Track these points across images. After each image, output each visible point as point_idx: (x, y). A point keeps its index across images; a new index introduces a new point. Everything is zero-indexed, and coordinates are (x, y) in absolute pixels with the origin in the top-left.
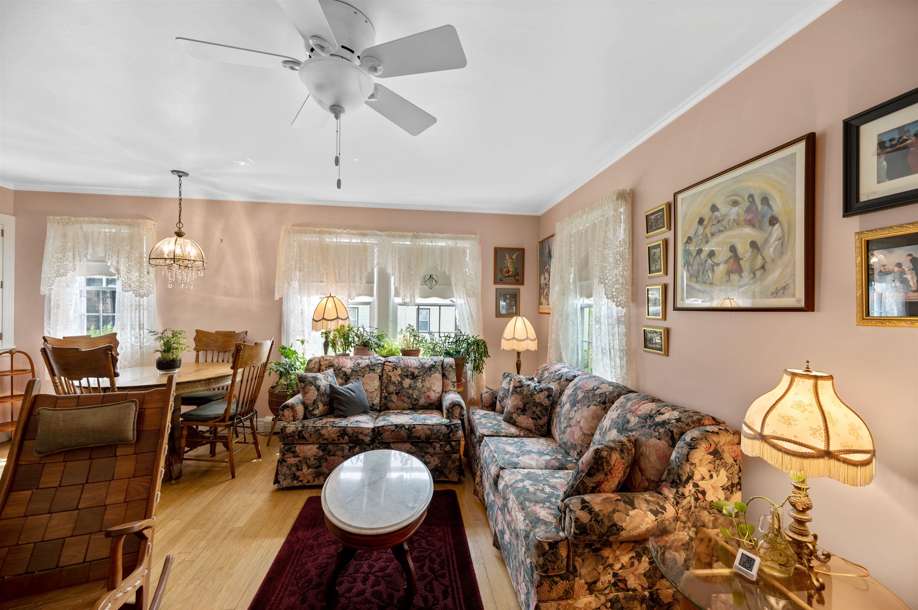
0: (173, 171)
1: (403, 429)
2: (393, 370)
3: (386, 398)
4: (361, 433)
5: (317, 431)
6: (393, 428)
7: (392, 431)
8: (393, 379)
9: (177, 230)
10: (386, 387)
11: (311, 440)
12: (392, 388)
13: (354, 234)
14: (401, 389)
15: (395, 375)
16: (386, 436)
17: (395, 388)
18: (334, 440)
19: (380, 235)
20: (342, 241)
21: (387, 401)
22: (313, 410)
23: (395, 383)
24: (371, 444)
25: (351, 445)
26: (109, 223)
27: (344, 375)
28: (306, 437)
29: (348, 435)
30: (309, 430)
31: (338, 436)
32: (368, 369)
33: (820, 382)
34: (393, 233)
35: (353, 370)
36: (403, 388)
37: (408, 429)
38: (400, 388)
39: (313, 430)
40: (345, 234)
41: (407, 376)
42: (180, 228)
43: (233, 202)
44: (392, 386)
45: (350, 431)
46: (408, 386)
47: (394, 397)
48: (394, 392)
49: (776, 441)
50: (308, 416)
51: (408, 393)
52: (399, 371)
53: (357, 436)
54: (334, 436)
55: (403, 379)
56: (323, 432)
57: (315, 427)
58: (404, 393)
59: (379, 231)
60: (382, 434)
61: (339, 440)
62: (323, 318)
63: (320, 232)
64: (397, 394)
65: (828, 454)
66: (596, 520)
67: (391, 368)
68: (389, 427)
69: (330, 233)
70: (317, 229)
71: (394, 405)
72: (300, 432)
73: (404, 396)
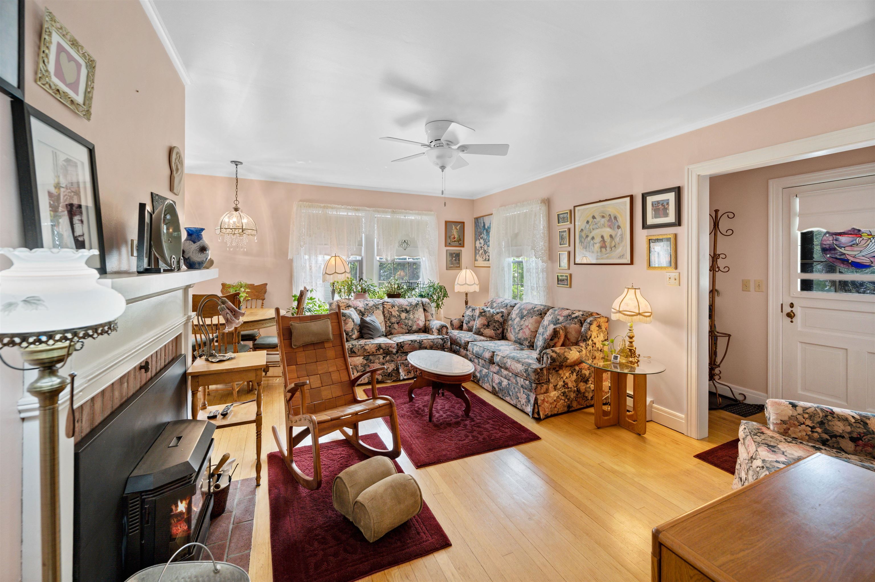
0: (232, 162)
1: (416, 342)
2: (392, 308)
3: (390, 327)
4: (391, 347)
5: (362, 347)
6: (410, 342)
7: (410, 344)
8: (393, 313)
9: (234, 206)
10: (389, 319)
11: (359, 354)
12: (394, 320)
13: (350, 209)
14: (400, 320)
15: (394, 311)
16: (406, 348)
17: (396, 320)
18: (373, 353)
19: (369, 211)
20: (341, 213)
21: (391, 329)
22: (352, 335)
23: (395, 316)
24: (396, 354)
25: (384, 355)
27: (360, 312)
28: (356, 351)
29: (382, 349)
30: (357, 347)
31: (376, 350)
32: (375, 308)
33: (636, 290)
34: (378, 209)
35: (365, 309)
36: (401, 319)
37: (419, 342)
38: (399, 319)
39: (359, 346)
40: (343, 209)
41: (403, 311)
42: (236, 205)
44: (393, 318)
45: (383, 346)
46: (404, 318)
47: (396, 326)
48: (396, 322)
49: (624, 312)
50: (349, 339)
51: (405, 322)
52: (396, 308)
53: (388, 349)
54: (374, 350)
55: (401, 313)
56: (367, 347)
57: (361, 345)
58: (403, 322)
59: (368, 207)
60: (403, 347)
61: (376, 352)
62: (335, 272)
63: (324, 207)
64: (398, 323)
65: (639, 314)
66: (559, 356)
67: (390, 306)
68: (407, 342)
69: (332, 208)
70: (322, 205)
71: (396, 331)
72: (352, 349)
73: (403, 324)
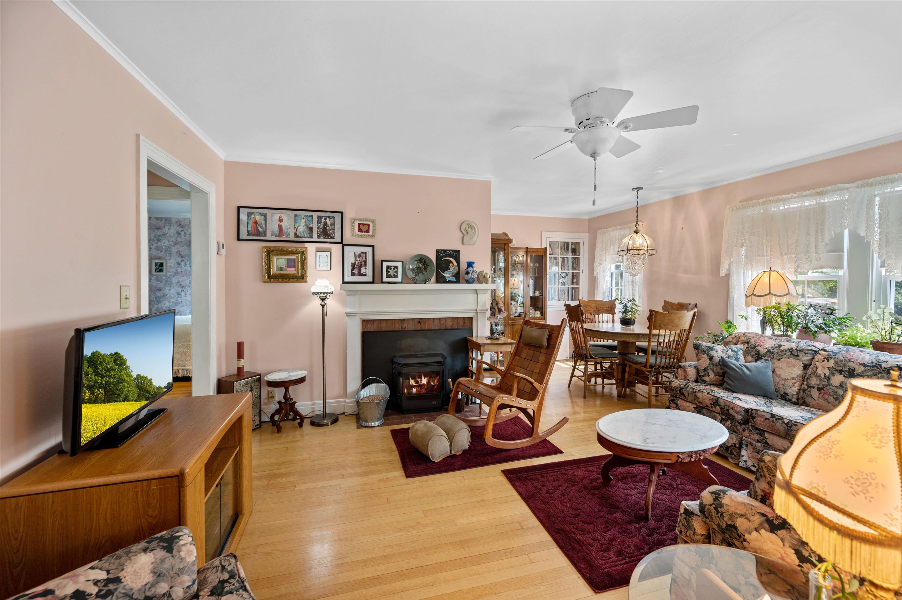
1: (781, 421)
2: (823, 361)
3: (804, 391)
4: (732, 409)
5: (694, 392)
6: (768, 416)
7: (766, 419)
8: (819, 371)
9: (635, 229)
10: (808, 378)
11: (690, 399)
12: (814, 381)
13: (807, 196)
14: (827, 386)
15: (823, 367)
16: (759, 422)
17: (818, 382)
18: (707, 406)
19: (847, 189)
20: (791, 206)
21: (805, 395)
22: (703, 376)
23: (820, 376)
24: (743, 424)
25: (723, 417)
26: (620, 229)
27: (756, 354)
28: (686, 394)
29: (719, 406)
30: (688, 389)
31: (711, 404)
32: (789, 353)
34: (870, 180)
35: (769, 351)
36: (830, 385)
37: (787, 424)
38: (825, 383)
39: (691, 390)
40: (795, 198)
41: (841, 372)
42: (637, 227)
43: (691, 194)
44: (815, 379)
45: (721, 402)
46: (838, 384)
47: (815, 393)
48: (816, 387)
50: (699, 380)
51: (836, 393)
52: (831, 363)
53: (728, 410)
54: (708, 402)
55: (833, 375)
56: (699, 395)
57: (694, 389)
58: (830, 391)
59: (847, 183)
60: (754, 418)
61: (712, 407)
62: (753, 294)
63: (764, 203)
64: (819, 389)
66: (716, 509)
67: (822, 358)
68: (764, 413)
69: (776, 201)
70: (761, 201)
71: (813, 402)
72: (681, 389)
73: (829, 395)
